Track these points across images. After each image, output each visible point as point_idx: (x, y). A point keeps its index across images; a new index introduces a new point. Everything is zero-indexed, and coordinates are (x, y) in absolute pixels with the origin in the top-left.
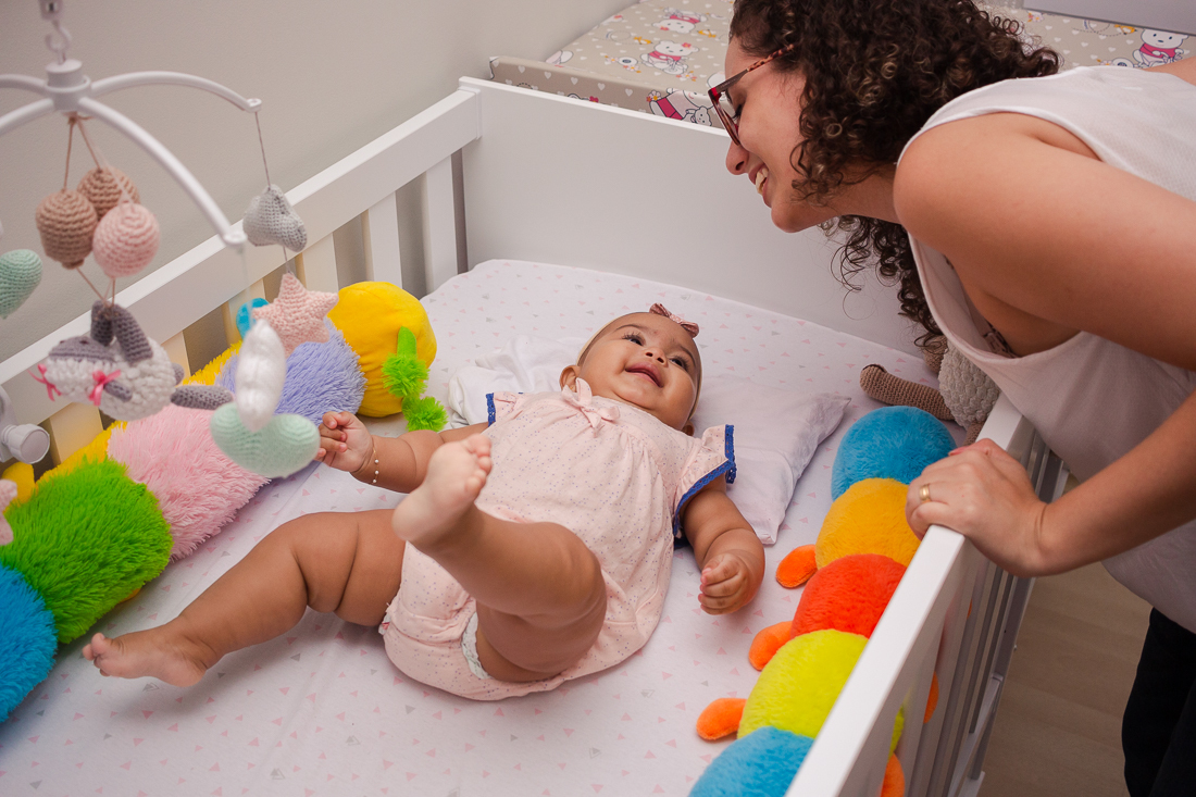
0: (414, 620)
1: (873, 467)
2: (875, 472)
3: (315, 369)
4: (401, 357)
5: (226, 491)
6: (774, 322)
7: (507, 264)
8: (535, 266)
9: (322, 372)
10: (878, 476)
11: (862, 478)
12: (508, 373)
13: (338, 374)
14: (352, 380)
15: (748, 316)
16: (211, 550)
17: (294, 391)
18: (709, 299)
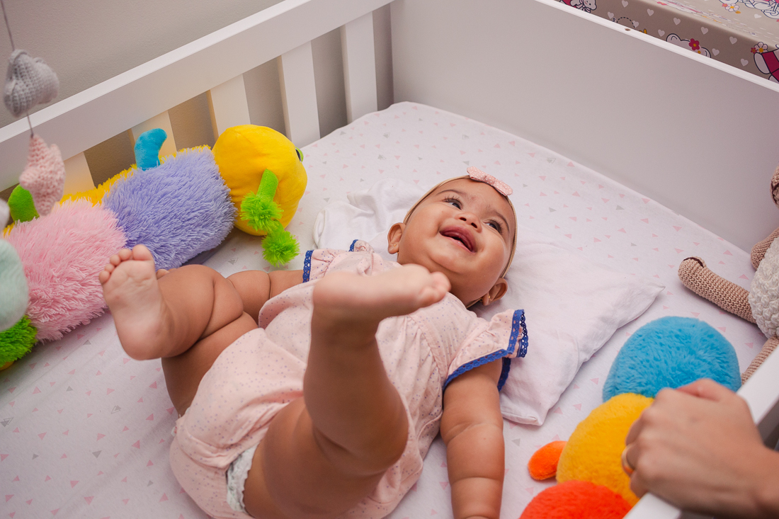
0: (190, 440)
1: (640, 384)
2: (640, 389)
3: (184, 199)
4: (259, 196)
5: (83, 297)
6: (622, 196)
7: (415, 108)
8: (437, 113)
9: (190, 202)
10: (642, 393)
11: (628, 391)
12: (370, 212)
13: (204, 204)
14: (218, 209)
15: (601, 187)
16: (80, 337)
17: (162, 216)
18: (570, 165)
